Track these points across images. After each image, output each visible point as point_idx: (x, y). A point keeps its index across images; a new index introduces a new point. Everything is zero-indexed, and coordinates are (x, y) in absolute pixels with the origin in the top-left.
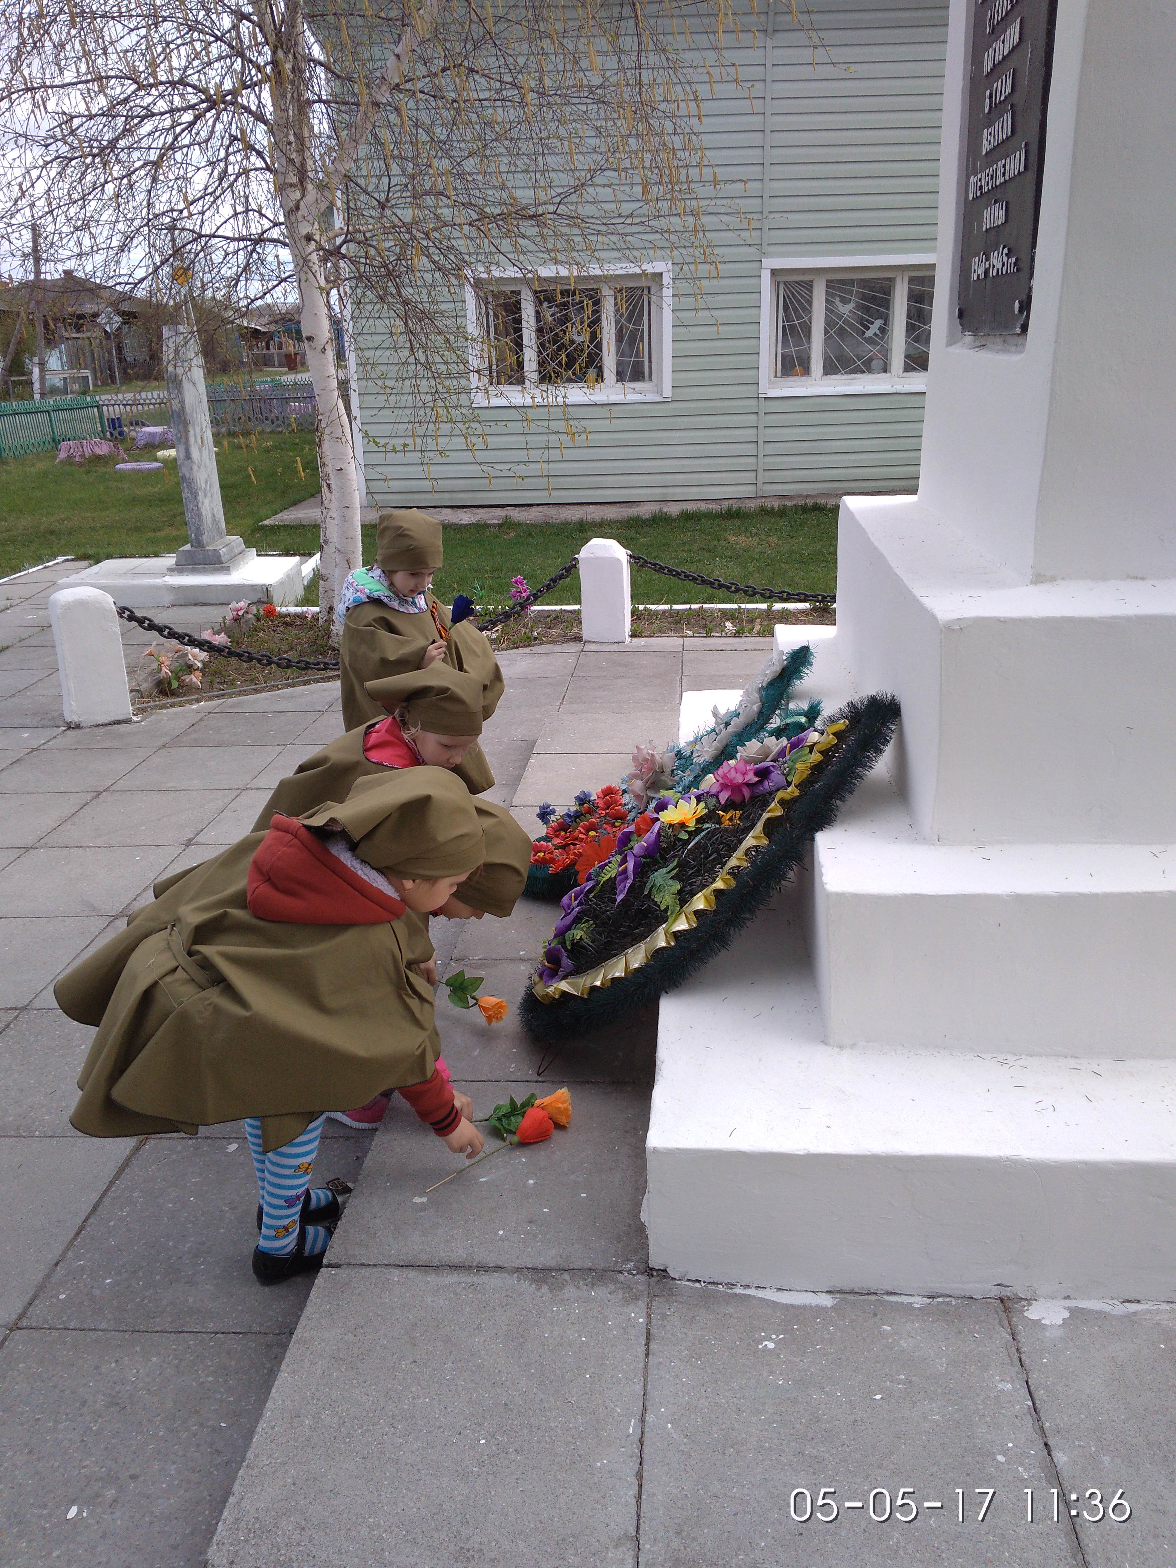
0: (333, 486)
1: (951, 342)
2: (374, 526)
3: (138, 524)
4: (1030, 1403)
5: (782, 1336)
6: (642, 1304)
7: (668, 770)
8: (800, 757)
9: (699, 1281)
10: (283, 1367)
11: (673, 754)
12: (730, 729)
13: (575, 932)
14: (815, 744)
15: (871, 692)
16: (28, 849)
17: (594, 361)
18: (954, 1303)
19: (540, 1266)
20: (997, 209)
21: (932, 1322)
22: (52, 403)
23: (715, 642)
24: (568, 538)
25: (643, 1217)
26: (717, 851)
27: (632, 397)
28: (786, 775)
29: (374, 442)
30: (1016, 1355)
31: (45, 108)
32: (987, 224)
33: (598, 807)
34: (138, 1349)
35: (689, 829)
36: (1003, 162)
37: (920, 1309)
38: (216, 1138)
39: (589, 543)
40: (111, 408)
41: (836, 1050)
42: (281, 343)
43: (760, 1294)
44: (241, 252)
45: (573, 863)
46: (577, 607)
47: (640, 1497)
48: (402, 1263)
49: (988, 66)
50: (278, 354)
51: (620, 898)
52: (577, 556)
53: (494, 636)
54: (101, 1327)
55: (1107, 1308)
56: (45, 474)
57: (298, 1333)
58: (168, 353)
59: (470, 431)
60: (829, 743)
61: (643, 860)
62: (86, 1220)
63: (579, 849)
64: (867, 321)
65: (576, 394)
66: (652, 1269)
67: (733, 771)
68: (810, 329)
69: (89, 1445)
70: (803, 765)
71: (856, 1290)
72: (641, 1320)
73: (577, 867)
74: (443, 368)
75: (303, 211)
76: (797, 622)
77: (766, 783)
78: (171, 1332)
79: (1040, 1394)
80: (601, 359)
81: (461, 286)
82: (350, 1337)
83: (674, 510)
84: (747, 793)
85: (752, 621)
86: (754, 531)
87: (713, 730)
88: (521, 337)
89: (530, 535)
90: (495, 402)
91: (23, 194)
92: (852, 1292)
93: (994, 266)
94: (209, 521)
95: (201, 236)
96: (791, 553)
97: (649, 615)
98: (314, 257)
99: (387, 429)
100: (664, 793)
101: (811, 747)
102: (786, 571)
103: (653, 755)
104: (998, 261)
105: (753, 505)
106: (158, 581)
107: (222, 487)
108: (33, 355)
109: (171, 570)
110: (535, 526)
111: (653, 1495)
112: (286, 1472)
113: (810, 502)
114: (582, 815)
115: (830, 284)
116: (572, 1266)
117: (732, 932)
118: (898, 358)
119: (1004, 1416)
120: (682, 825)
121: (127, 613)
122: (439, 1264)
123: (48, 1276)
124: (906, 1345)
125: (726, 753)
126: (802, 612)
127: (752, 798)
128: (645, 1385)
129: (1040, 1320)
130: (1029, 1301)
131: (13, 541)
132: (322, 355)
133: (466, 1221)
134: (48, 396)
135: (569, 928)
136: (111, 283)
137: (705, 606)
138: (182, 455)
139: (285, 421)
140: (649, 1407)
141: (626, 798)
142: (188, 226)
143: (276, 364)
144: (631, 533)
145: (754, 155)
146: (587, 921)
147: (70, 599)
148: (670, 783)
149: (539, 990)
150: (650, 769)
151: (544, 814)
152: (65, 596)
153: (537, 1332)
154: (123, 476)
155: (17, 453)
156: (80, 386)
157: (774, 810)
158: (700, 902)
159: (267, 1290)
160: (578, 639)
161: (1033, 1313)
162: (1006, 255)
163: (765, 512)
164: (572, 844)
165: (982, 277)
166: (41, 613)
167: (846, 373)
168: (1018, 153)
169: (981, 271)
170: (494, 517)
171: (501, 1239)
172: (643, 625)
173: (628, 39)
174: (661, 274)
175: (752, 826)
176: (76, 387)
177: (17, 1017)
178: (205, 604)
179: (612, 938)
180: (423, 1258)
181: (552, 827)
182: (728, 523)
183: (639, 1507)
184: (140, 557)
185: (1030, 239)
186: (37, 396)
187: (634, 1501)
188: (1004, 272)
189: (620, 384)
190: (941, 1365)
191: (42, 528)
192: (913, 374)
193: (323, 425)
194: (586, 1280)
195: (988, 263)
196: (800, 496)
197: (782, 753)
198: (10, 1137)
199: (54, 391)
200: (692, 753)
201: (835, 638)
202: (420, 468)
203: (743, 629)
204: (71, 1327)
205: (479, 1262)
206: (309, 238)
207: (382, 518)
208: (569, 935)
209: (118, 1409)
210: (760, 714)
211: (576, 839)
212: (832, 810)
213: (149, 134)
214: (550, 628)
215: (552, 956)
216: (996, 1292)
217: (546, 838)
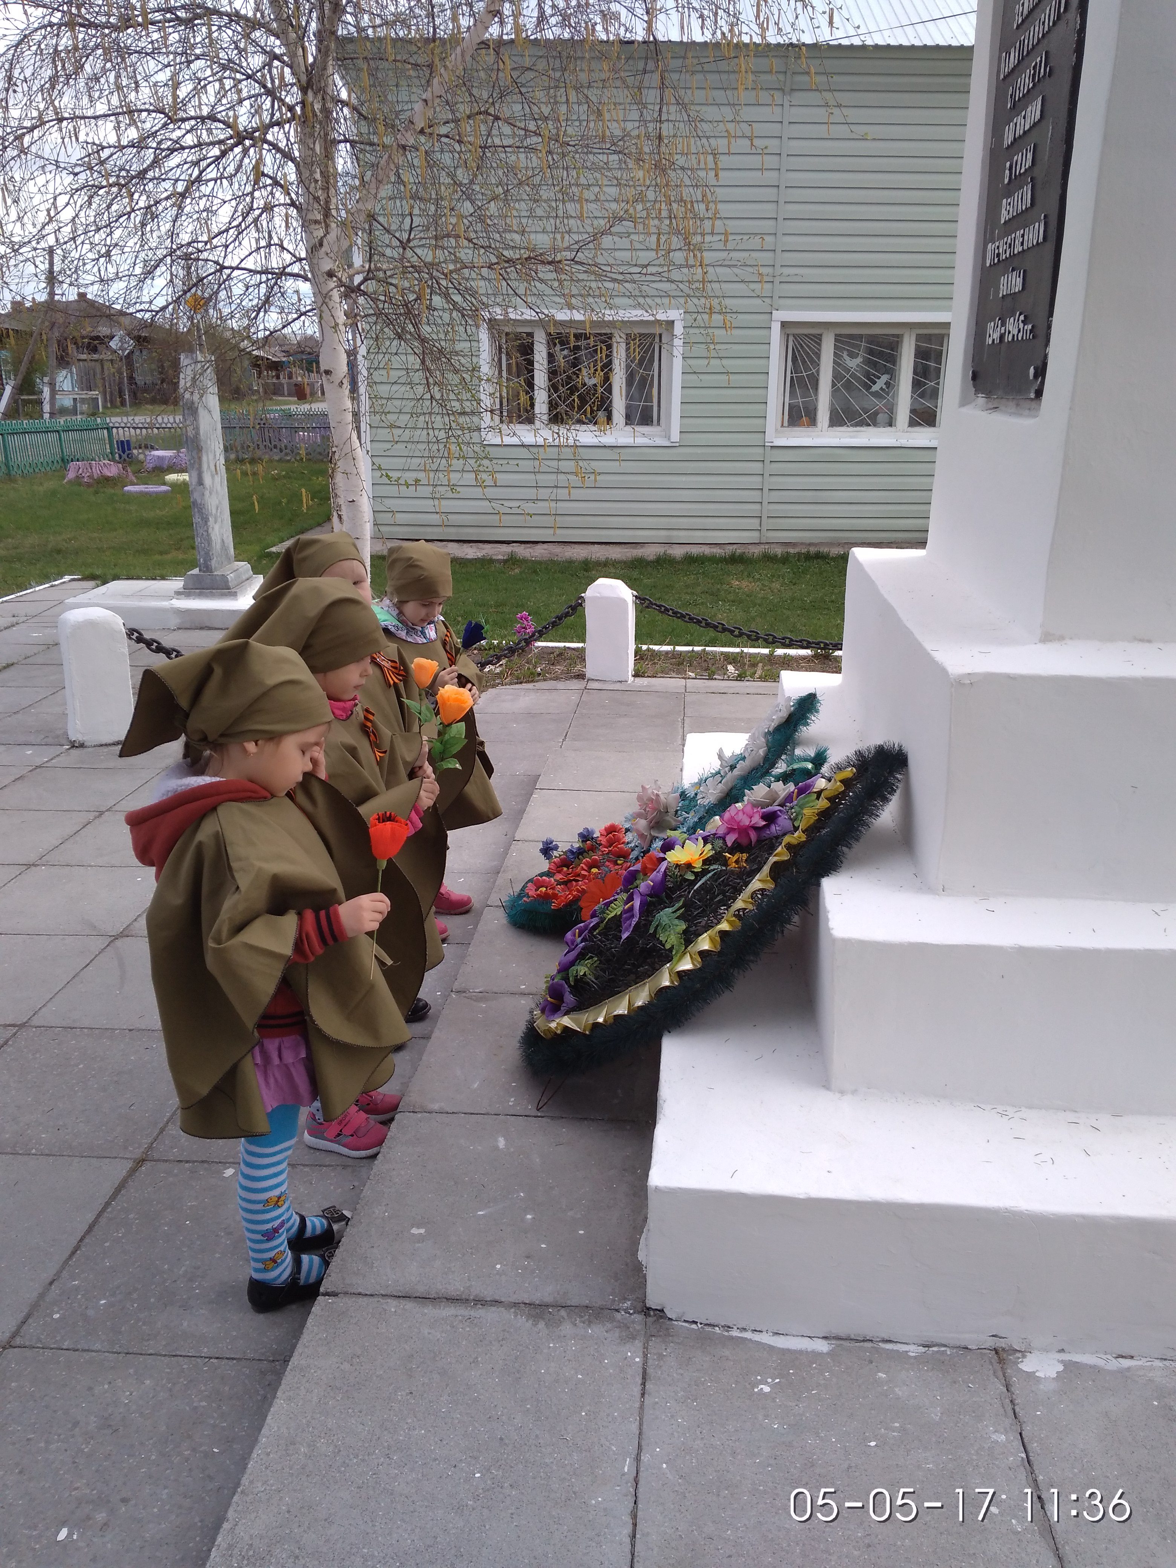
0: (344, 517)
1: (964, 402)
2: (382, 558)
3: (145, 546)
4: (1024, 1455)
5: (777, 1380)
6: (638, 1344)
7: (672, 811)
8: (808, 802)
9: (695, 1323)
10: (279, 1394)
11: (678, 794)
12: (736, 772)
13: (579, 968)
14: (822, 790)
15: (879, 742)
16: (29, 866)
17: (606, 405)
18: (949, 1353)
19: (537, 1302)
20: (1014, 277)
21: (927, 1370)
22: (62, 423)
23: (717, 684)
24: (572, 576)
25: (641, 1256)
26: (723, 893)
27: (640, 441)
28: (793, 820)
29: (387, 476)
30: (1010, 1407)
31: (77, 139)
32: (1003, 291)
33: (600, 845)
34: (131, 1371)
35: (696, 870)
36: (1022, 231)
37: (915, 1357)
38: (213, 1162)
39: (596, 583)
40: (121, 431)
41: (838, 1095)
42: (291, 373)
43: (757, 1337)
44: (263, 285)
45: (576, 900)
46: (580, 645)
47: (634, 1536)
48: (400, 1294)
49: (1008, 139)
50: (288, 384)
51: (625, 936)
52: (583, 595)
53: (498, 670)
54: (94, 1348)
55: (1100, 1363)
56: (54, 493)
57: (294, 1361)
58: (185, 380)
59: (481, 469)
60: (836, 790)
61: (649, 899)
62: (81, 1240)
63: (582, 885)
64: (874, 375)
65: (586, 435)
66: (649, 1309)
67: (741, 814)
68: (817, 380)
69: (81, 1467)
70: (810, 811)
71: (853, 1337)
72: (637, 1360)
73: (582, 904)
74: (456, 404)
75: (326, 248)
76: (798, 668)
77: (773, 827)
78: (165, 1355)
79: (1033, 1446)
80: (611, 402)
81: (477, 326)
82: (346, 1366)
83: (678, 552)
84: (753, 836)
85: (754, 665)
86: (758, 576)
87: (718, 773)
88: (532, 377)
89: (535, 572)
90: (507, 440)
91: (51, 220)
92: (849, 1339)
93: (1009, 332)
94: (218, 546)
95: (223, 267)
96: (793, 599)
97: (652, 655)
98: (336, 295)
99: (399, 462)
100: (670, 833)
101: (819, 794)
102: (788, 617)
103: (657, 795)
104: (1014, 327)
105: (757, 551)
106: (165, 604)
107: (232, 513)
108: (44, 375)
109: (178, 593)
110: (540, 563)
111: (648, 1534)
112: (281, 1499)
113: (813, 550)
114: (585, 851)
115: (838, 338)
116: (569, 1303)
117: (735, 974)
118: (903, 413)
119: (999, 1468)
120: (689, 866)
121: (136, 634)
122: (436, 1296)
123: (42, 1296)
124: (900, 1393)
125: (731, 797)
126: (804, 658)
127: (759, 841)
128: (641, 1425)
129: (1034, 1373)
130: (1024, 1353)
131: (20, 560)
132: (340, 389)
133: (464, 1255)
134: (58, 416)
135: (572, 963)
136: (131, 310)
137: (708, 649)
138: (195, 481)
139: (294, 451)
140: (644, 1447)
141: (629, 837)
142: (211, 257)
143: (286, 393)
144: (635, 574)
145: (769, 210)
146: (591, 958)
147: (81, 619)
148: (674, 823)
149: (541, 1024)
150: (654, 809)
151: (547, 849)
152: (75, 616)
153: (533, 1368)
154: (130, 498)
155: (25, 472)
156: (89, 407)
157: (781, 854)
158: (704, 943)
159: (262, 1317)
160: (581, 676)
161: (1028, 1365)
162: (1023, 321)
163: (768, 558)
164: (574, 880)
165: (997, 341)
166: (48, 631)
167: (852, 426)
168: (1037, 224)
169: (996, 336)
170: (500, 552)
171: (499, 1273)
172: (645, 665)
173: (652, 92)
174: (673, 322)
175: (759, 870)
176: (85, 407)
177: (15, 1034)
178: (210, 628)
179: (615, 975)
180: (421, 1290)
181: (554, 863)
182: (731, 568)
183: (633, 1545)
184: (147, 579)
185: (1047, 308)
186: (46, 416)
187: (628, 1540)
188: (1020, 338)
189: (629, 428)
190: (935, 1414)
191: (50, 546)
192: (917, 429)
193: (337, 457)
194: (582, 1317)
195: (1003, 328)
196: (802, 544)
197: (789, 798)
198: (6, 1153)
199: (63, 411)
200: (696, 794)
201: (840, 686)
202: (431, 502)
203: (745, 673)
204: (64, 1347)
205: (476, 1296)
206: (331, 274)
207: (391, 551)
208: (573, 971)
209: (111, 1431)
210: (766, 758)
211: (579, 875)
212: (838, 857)
213: (178, 167)
214: (553, 664)
215: (555, 992)
216: (991, 1343)
217: (548, 874)
